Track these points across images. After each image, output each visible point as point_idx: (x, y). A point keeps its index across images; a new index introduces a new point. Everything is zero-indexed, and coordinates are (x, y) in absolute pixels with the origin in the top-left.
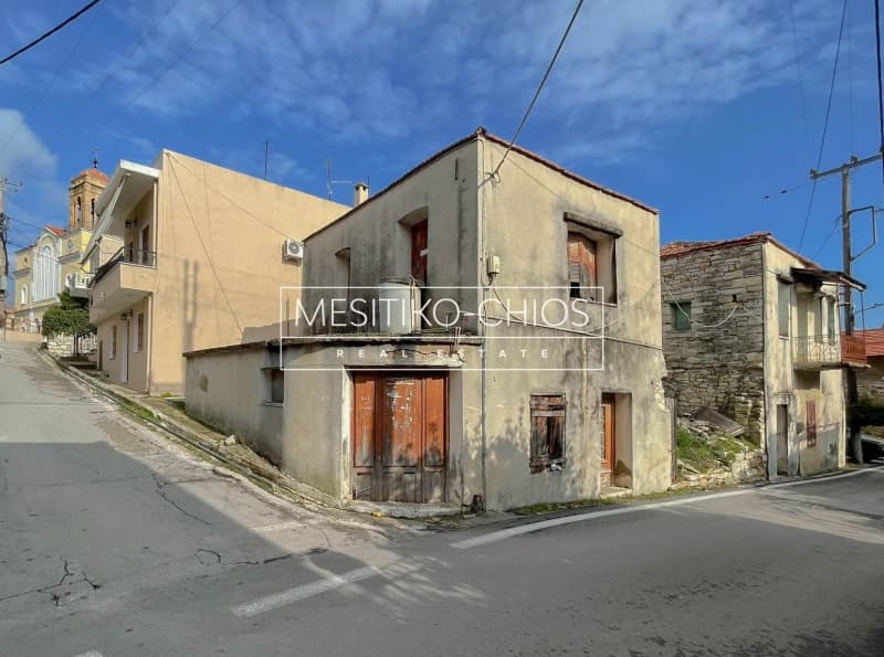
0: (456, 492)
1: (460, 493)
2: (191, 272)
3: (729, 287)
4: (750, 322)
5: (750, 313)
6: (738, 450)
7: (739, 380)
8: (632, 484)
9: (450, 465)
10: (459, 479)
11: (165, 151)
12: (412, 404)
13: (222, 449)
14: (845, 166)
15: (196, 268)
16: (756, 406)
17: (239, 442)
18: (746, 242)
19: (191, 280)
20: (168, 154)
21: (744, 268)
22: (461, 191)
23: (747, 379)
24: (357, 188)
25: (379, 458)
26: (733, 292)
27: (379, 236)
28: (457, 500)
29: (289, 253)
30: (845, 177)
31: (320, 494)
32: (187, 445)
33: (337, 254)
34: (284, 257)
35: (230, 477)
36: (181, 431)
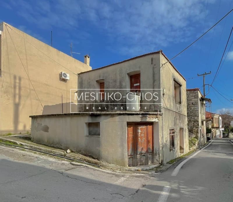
0: (157, 160)
1: (158, 160)
2: (17, 81)
3: (191, 101)
4: (196, 110)
5: (196, 107)
6: (196, 141)
7: (194, 124)
8: (184, 152)
9: (154, 152)
10: (158, 156)
11: (5, 23)
12: (144, 133)
13: (68, 155)
14: (204, 74)
15: (20, 79)
16: (197, 130)
17: (72, 152)
18: (195, 90)
19: (17, 84)
20: (6, 25)
21: (194, 96)
22: (154, 68)
23: (195, 123)
24: (86, 57)
25: (135, 152)
26: (192, 102)
27: (118, 77)
28: (157, 162)
29: (63, 77)
30: (204, 76)
31: (119, 167)
32: (48, 155)
33: (96, 81)
34: (60, 78)
35: (81, 165)
36: (41, 149)
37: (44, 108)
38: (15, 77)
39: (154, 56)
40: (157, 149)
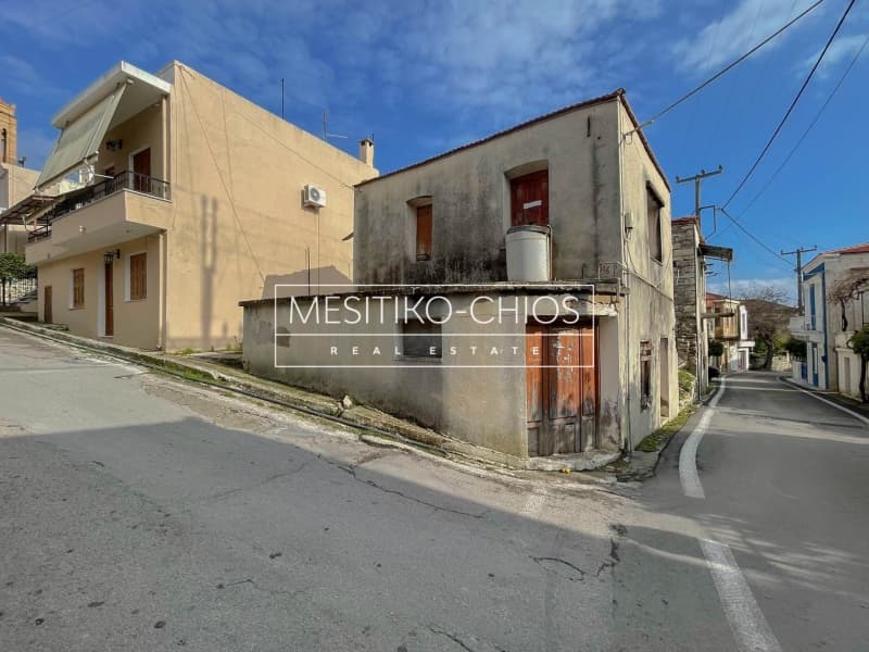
0: (611, 438)
1: (616, 438)
2: (210, 210)
9: (602, 412)
10: (614, 425)
11: (176, 62)
15: (215, 205)
17: (356, 403)
19: (209, 220)
20: (180, 67)
22: (595, 148)
28: (613, 446)
29: (311, 199)
30: (698, 183)
32: (294, 411)
33: (409, 202)
34: (302, 203)
36: (273, 395)
37: (265, 283)
38: (204, 202)
39: (598, 111)
40: (612, 405)
